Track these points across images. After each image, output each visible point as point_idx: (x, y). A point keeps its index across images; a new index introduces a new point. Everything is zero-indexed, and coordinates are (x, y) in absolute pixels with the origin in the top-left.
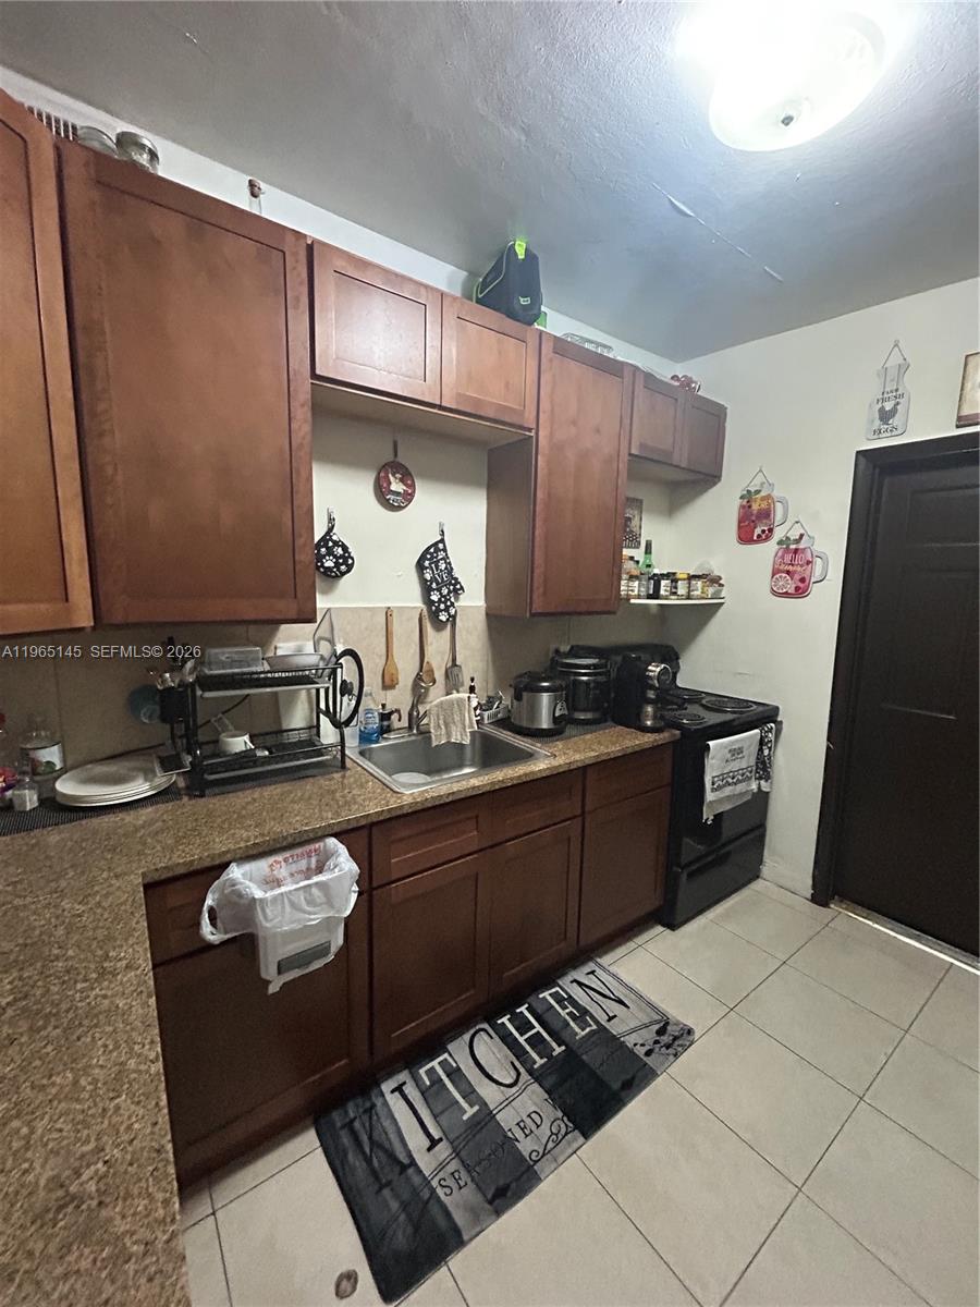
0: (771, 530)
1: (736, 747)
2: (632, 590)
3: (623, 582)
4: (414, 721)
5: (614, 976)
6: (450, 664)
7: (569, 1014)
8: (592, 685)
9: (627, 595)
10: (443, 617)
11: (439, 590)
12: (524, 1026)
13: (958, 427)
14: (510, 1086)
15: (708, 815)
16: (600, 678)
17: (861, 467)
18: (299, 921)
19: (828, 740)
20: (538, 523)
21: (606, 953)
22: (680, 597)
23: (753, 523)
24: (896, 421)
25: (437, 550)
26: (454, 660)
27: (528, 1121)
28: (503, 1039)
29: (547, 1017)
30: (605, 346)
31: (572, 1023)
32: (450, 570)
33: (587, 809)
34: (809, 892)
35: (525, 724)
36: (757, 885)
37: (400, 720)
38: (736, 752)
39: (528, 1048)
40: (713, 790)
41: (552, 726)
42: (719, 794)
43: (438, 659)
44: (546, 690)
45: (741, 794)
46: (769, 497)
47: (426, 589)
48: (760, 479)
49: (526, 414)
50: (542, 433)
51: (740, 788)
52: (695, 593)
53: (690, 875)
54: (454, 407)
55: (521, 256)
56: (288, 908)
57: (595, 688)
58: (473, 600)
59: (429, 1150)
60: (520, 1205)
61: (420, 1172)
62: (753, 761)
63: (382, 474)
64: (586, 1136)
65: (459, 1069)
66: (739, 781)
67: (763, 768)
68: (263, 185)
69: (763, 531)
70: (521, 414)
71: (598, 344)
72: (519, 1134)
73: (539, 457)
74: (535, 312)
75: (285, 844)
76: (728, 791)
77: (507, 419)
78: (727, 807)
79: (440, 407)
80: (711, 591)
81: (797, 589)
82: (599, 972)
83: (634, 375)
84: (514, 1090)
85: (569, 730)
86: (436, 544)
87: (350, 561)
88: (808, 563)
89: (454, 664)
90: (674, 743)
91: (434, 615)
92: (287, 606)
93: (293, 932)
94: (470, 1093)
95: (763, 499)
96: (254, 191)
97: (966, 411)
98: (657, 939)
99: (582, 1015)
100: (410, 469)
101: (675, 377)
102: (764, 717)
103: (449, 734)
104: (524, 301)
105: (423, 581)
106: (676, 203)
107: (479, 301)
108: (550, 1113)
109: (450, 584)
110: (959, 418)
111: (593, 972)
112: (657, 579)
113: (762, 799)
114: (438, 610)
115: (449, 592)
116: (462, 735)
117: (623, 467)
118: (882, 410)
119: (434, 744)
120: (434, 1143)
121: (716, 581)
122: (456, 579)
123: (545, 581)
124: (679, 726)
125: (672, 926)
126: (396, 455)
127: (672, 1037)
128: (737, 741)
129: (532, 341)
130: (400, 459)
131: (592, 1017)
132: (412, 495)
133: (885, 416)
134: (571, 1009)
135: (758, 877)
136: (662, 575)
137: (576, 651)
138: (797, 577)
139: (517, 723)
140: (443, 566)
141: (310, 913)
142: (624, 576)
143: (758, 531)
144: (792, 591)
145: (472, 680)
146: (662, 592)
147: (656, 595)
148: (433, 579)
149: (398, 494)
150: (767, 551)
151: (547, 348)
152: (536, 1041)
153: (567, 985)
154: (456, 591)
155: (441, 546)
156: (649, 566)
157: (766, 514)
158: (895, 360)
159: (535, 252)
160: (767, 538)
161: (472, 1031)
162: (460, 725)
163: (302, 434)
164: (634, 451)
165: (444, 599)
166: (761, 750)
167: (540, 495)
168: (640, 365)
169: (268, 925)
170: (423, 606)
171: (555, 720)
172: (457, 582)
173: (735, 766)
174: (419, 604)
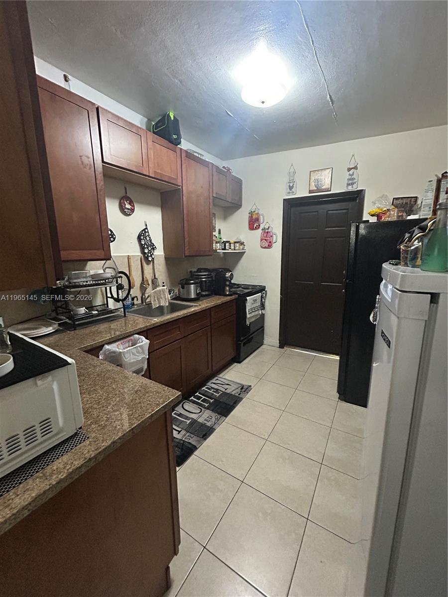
0: (259, 225)
1: (255, 299)
2: (217, 247)
3: (214, 244)
4: (144, 300)
5: (224, 379)
6: (153, 278)
7: (213, 391)
8: (208, 281)
9: (216, 249)
10: (150, 259)
11: (148, 248)
12: (199, 398)
13: (309, 193)
14: (200, 413)
15: (248, 323)
16: (209, 279)
17: (285, 204)
18: (135, 358)
19: (281, 294)
20: (185, 222)
21: (220, 374)
22: (232, 250)
23: (254, 223)
24: (293, 190)
25: (145, 232)
26: (155, 276)
27: (208, 419)
28: (193, 403)
29: (206, 394)
30: (201, 155)
31: (214, 393)
32: (151, 241)
33: (212, 323)
34: (278, 345)
35: (185, 297)
36: (263, 347)
37: (137, 300)
38: (255, 301)
39: (202, 403)
40: (249, 314)
41: (196, 297)
42: (251, 315)
43: (149, 276)
44: (192, 284)
45: (257, 315)
46: (258, 213)
47: (142, 248)
48: (255, 207)
49: (178, 181)
50: (184, 188)
51: (257, 313)
52: (237, 248)
53: (244, 344)
54: (153, 176)
55: (172, 119)
56: (131, 354)
57: (209, 282)
58: (159, 252)
59: (178, 433)
60: (211, 436)
61: (177, 439)
62: (260, 304)
63: (122, 201)
64: (226, 417)
65: (180, 413)
66: (256, 311)
67: (263, 306)
68: (70, 77)
69: (257, 226)
70: (176, 179)
71: (199, 154)
72: (206, 422)
73: (184, 197)
74: (179, 141)
75: (122, 337)
76: (253, 314)
77: (171, 182)
78: (253, 319)
79: (149, 176)
80: (241, 247)
81: (269, 245)
82: (219, 379)
83: (212, 166)
84: (200, 414)
85: (201, 298)
86: (144, 230)
87: (114, 237)
88: (271, 236)
89: (155, 278)
90: (236, 299)
91: (146, 258)
92: (100, 253)
93: (134, 362)
94: (187, 418)
95: (256, 214)
96: (66, 79)
97: (311, 189)
98: (236, 367)
99: (217, 391)
100: (132, 199)
101: (224, 167)
102: (262, 289)
103: (159, 303)
104: (175, 137)
105: (141, 245)
106: (229, 112)
107: (154, 133)
108: (214, 415)
109: (151, 246)
110: (310, 191)
111: (217, 379)
112: (225, 243)
113: (263, 316)
114: (148, 256)
115: (151, 249)
116: (164, 303)
117: (211, 201)
118: (290, 186)
119: (154, 307)
120: (179, 432)
121: (242, 244)
122: (153, 244)
123: (189, 243)
124: (237, 294)
125: (240, 362)
126: (126, 193)
127: (245, 389)
128: (255, 297)
129: (178, 152)
130: (128, 195)
131: (220, 390)
132: (134, 210)
133: (291, 188)
134: (213, 390)
135: (263, 344)
136: (227, 241)
137: (199, 270)
138: (268, 241)
139: (183, 297)
140: (148, 239)
141: (138, 356)
142: (214, 242)
143: (255, 226)
144: (267, 246)
145: (163, 283)
146: (227, 248)
147: (225, 249)
148: (145, 244)
149: (129, 209)
150: (259, 232)
151: (184, 155)
152: (204, 401)
153: (210, 384)
154: (153, 249)
155: (146, 230)
156: (220, 238)
157: (257, 220)
158: (292, 170)
159: (178, 118)
160: (259, 228)
161: (182, 403)
162: (164, 299)
163: (101, 185)
164: (214, 196)
165: (150, 252)
166: (262, 300)
167: (185, 212)
168: (214, 163)
169: (126, 360)
170: (142, 255)
171: (197, 294)
172: (154, 245)
173: (255, 305)
174: (140, 254)
